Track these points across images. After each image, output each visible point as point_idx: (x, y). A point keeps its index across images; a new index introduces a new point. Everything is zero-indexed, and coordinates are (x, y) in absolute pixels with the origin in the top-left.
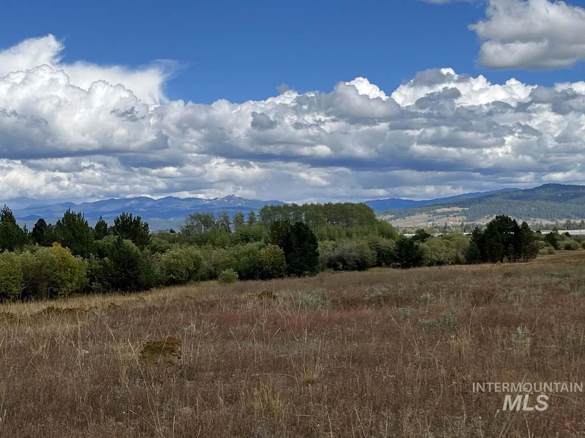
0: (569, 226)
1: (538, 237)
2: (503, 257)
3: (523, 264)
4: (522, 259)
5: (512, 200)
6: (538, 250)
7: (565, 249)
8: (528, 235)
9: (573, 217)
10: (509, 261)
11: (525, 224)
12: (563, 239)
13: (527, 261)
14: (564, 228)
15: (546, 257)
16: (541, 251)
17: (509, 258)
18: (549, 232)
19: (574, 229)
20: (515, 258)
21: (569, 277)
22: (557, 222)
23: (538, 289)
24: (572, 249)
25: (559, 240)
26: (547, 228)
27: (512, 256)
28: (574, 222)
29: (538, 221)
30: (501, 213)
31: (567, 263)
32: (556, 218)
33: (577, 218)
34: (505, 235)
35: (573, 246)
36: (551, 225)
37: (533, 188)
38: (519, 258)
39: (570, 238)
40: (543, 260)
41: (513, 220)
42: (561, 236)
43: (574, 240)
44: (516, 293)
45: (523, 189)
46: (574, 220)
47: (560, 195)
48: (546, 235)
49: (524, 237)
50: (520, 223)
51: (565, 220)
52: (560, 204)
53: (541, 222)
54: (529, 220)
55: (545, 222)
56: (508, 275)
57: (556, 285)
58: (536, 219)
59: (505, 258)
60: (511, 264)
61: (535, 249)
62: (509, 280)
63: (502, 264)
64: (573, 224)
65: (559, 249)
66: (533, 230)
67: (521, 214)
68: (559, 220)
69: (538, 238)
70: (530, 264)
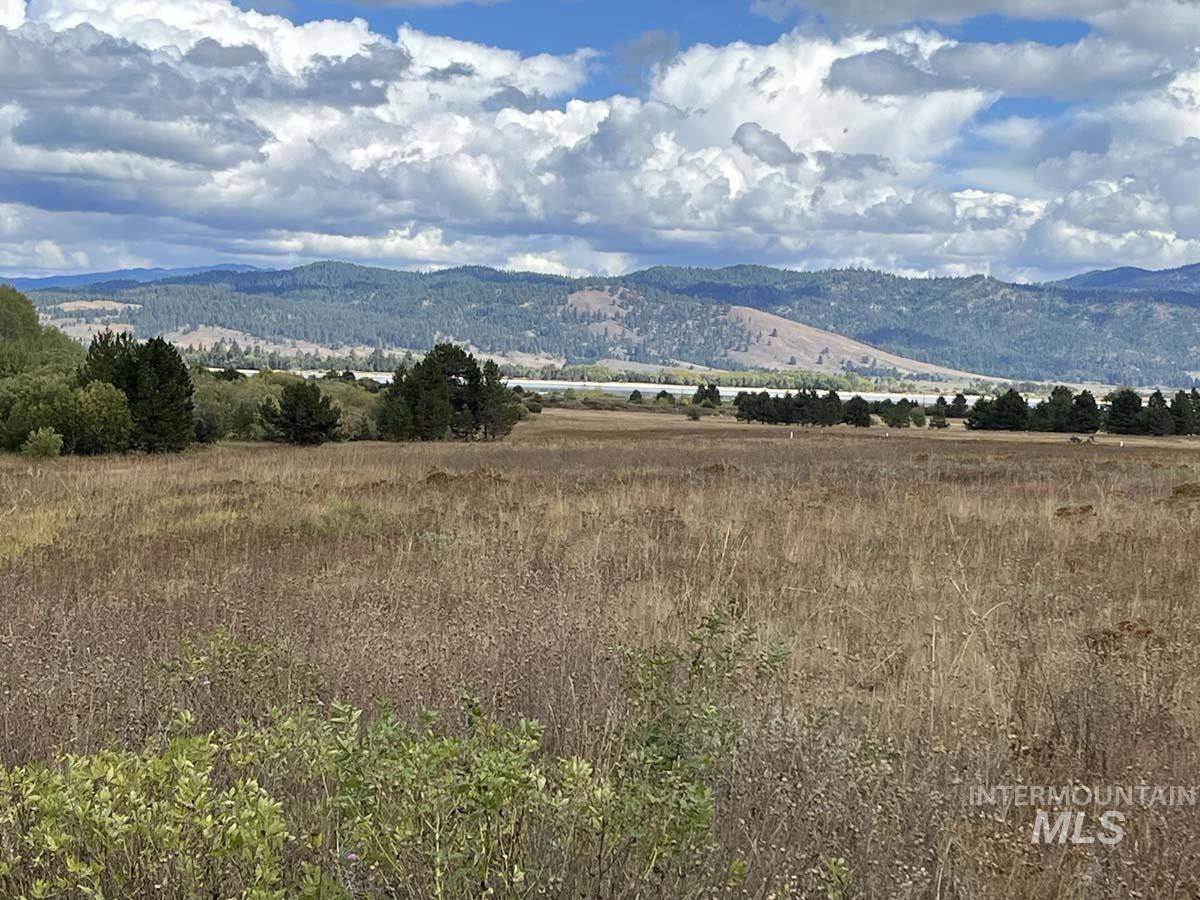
0: (377, 364)
5: (243, 294)
14: (367, 367)
28: (389, 355)
29: (309, 349)
33: (388, 346)
46: (389, 351)
58: (300, 342)
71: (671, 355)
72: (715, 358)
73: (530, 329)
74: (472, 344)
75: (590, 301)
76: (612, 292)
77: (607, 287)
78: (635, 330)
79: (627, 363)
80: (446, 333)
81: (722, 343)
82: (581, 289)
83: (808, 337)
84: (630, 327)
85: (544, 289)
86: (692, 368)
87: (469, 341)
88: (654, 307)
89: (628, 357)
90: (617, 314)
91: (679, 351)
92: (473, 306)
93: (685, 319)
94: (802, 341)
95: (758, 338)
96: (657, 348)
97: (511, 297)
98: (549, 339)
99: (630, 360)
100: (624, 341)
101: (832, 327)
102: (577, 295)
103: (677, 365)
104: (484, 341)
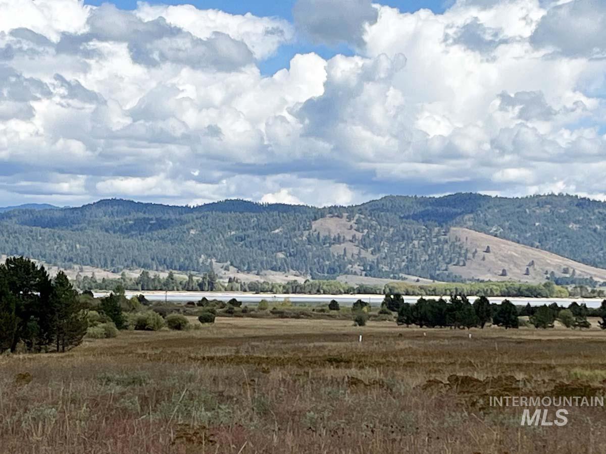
0: (144, 283)
1: (87, 303)
2: (17, 341)
3: (54, 355)
4: (53, 347)
5: (39, 228)
6: (85, 329)
7: (136, 329)
8: (66, 299)
9: (155, 267)
10: (29, 350)
11: (61, 277)
12: (134, 309)
13: (63, 351)
14: (136, 287)
15: (99, 343)
16: (90, 330)
17: (29, 345)
18: (109, 294)
19: (155, 289)
20: (40, 344)
21: (141, 385)
22: (123, 275)
23: (80, 408)
24: (148, 329)
25: (126, 311)
26: (102, 286)
27: (34, 341)
28: (155, 276)
29: (88, 272)
30: (17, 253)
31: (139, 356)
32: (122, 267)
33: (160, 268)
34: (23, 298)
35: (151, 322)
36: (112, 281)
37: (81, 206)
38: (48, 344)
39: (146, 307)
40: (93, 349)
41: (39, 269)
42: (129, 302)
43: (155, 310)
44: (38, 416)
45: (62, 206)
46: (156, 272)
47: (131, 222)
48: (102, 299)
49: (59, 303)
50: (52, 273)
51: (138, 271)
52: (130, 241)
53: (93, 274)
54: (70, 268)
55: (101, 274)
56: (24, 377)
57: (116, 400)
58: (84, 267)
59: (21, 345)
60: (30, 356)
61: (79, 328)
62: (25, 389)
63: (15, 356)
64: (154, 280)
65: (126, 328)
66: (78, 290)
67: (56, 257)
68: (127, 272)
69: (85, 306)
70: (68, 356)
71: (400, 270)
72: (438, 272)
73: (280, 251)
74: (232, 264)
76: (349, 218)
77: (345, 215)
78: (370, 250)
79: (363, 277)
80: (209, 256)
81: (444, 259)
82: (323, 216)
83: (516, 251)
84: (365, 247)
85: (292, 218)
86: (418, 281)
87: (229, 262)
88: (385, 231)
89: (364, 273)
90: (354, 237)
91: (407, 267)
92: (233, 233)
93: (412, 239)
94: (512, 256)
95: (474, 254)
96: (389, 264)
97: (265, 225)
98: (296, 259)
99: (366, 275)
100: (360, 259)
101: (538, 244)
102: (320, 221)
103: (405, 279)
104: (242, 262)
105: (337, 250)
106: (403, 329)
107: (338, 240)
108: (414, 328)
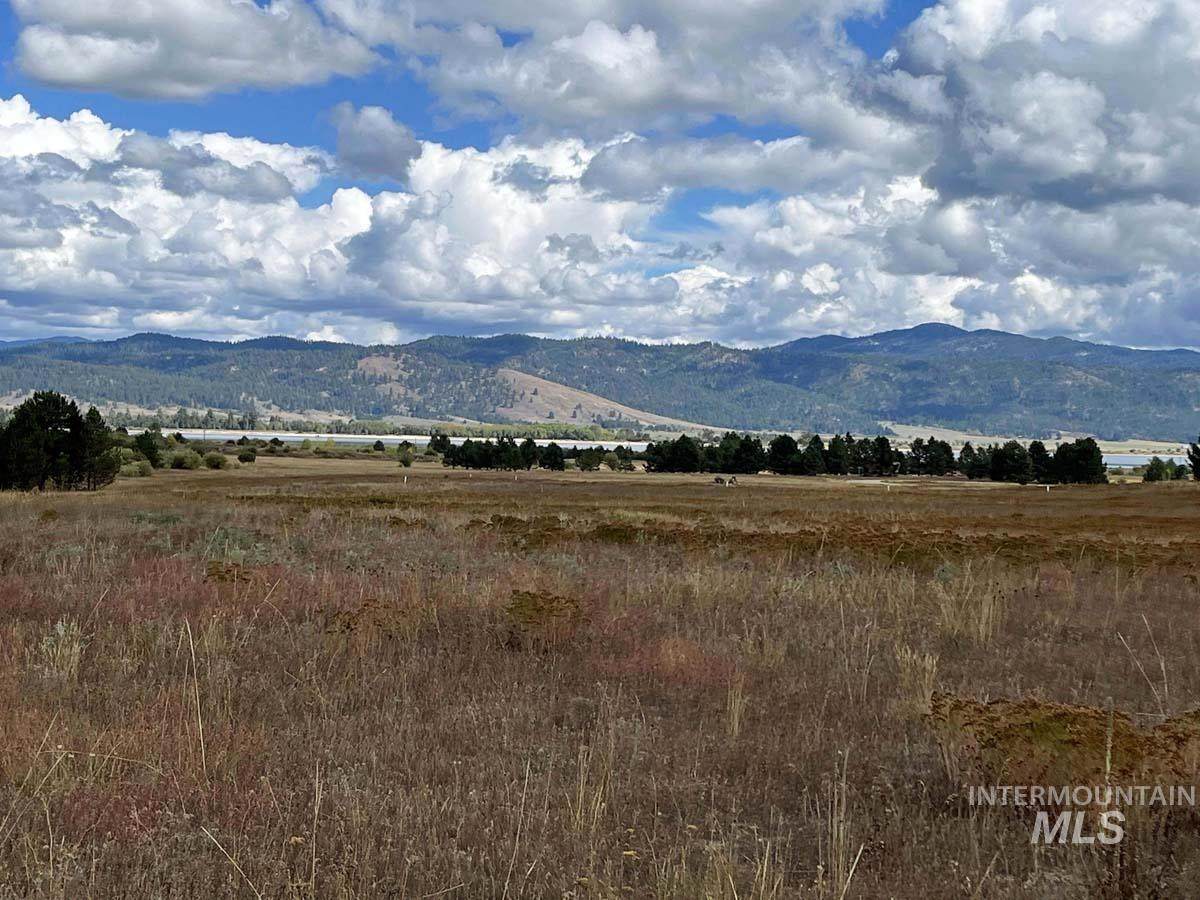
0: (182, 421)
1: (120, 440)
2: (45, 478)
3: (86, 493)
4: (83, 485)
5: (70, 362)
6: (118, 467)
7: (172, 467)
8: (99, 435)
9: (193, 404)
10: (58, 488)
11: (93, 413)
12: (170, 447)
13: (94, 489)
14: (173, 424)
15: (132, 481)
16: (123, 468)
17: (59, 482)
18: (144, 432)
19: (193, 427)
20: (70, 482)
21: (174, 523)
22: (159, 411)
23: (109, 546)
24: (186, 468)
25: (162, 448)
26: (138, 423)
27: (63, 478)
28: (193, 413)
29: (122, 408)
30: (46, 386)
31: (174, 495)
32: (157, 404)
33: (199, 406)
34: (52, 434)
35: (188, 461)
36: (147, 417)
37: (115, 340)
38: (78, 482)
39: (183, 445)
40: (127, 487)
41: (69, 404)
42: (165, 440)
43: (192, 449)
44: (63, 554)
45: (94, 340)
46: (195, 410)
47: (168, 358)
48: (136, 437)
49: (92, 439)
50: (84, 409)
51: (175, 408)
52: (167, 377)
53: (128, 410)
54: (103, 404)
55: (136, 411)
56: (50, 515)
57: (147, 538)
58: (119, 403)
59: (50, 482)
60: (60, 494)
61: (112, 465)
62: (51, 526)
63: (42, 494)
64: (192, 417)
65: (161, 466)
66: (111, 426)
67: (88, 392)
68: (163, 409)
69: (119, 443)
70: (99, 495)
71: (447, 411)
72: (485, 414)
73: (325, 390)
74: (274, 403)
75: (377, 365)
76: (396, 358)
77: (391, 354)
78: (416, 390)
79: (409, 418)
80: (250, 394)
81: (491, 401)
82: (369, 355)
83: (563, 394)
84: (412, 388)
85: (337, 356)
86: (465, 422)
87: (271, 401)
88: (432, 370)
89: (410, 414)
90: (401, 377)
91: (454, 408)
92: (275, 370)
93: (459, 380)
94: (559, 399)
95: (522, 396)
96: (436, 406)
97: (308, 363)
98: (341, 398)
99: (412, 416)
100: (406, 400)
101: (585, 386)
102: (365, 360)
103: (452, 420)
104: (285, 400)
105: (383, 389)
106: (450, 470)
107: (384, 380)
108: (460, 469)
